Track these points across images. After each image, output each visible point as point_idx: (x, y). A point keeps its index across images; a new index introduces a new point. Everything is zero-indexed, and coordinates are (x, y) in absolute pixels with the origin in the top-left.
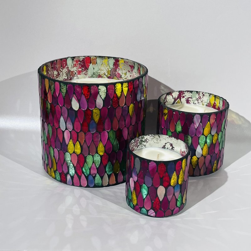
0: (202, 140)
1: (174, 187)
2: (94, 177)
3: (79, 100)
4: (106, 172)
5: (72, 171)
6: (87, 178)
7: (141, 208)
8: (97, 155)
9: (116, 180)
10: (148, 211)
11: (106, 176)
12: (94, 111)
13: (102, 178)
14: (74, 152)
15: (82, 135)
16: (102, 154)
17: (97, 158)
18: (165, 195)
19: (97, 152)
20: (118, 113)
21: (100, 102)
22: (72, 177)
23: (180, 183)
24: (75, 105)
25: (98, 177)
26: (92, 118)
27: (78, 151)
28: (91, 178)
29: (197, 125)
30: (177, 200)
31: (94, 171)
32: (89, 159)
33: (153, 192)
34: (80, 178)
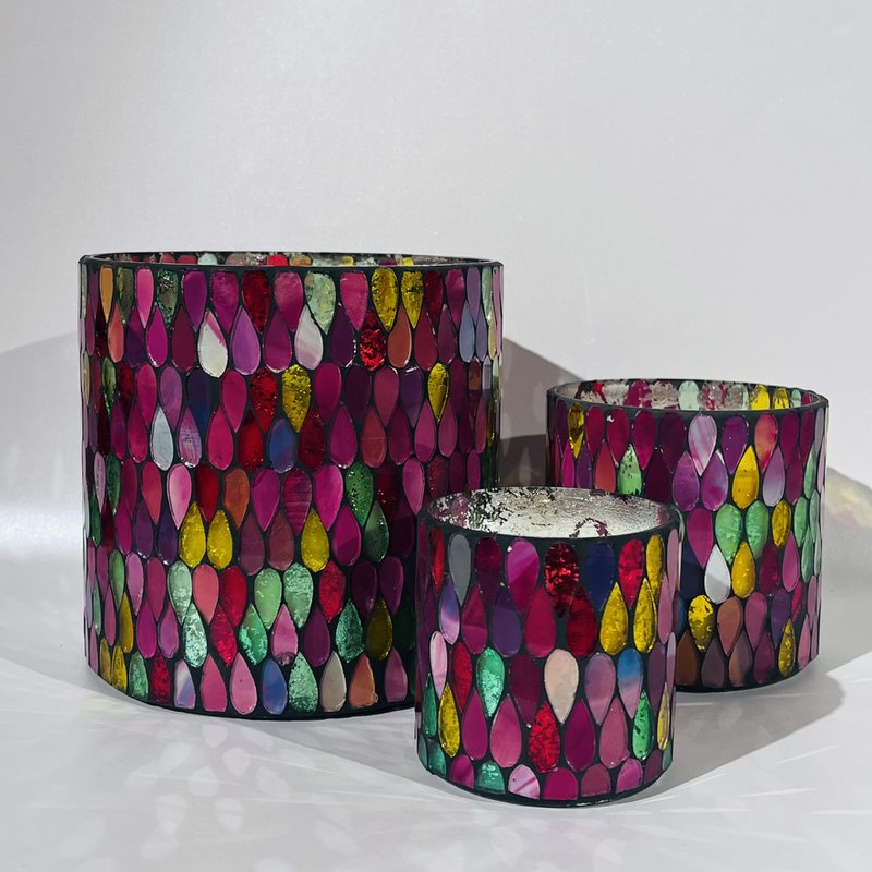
0: (727, 523)
1: (615, 659)
2: (287, 671)
3: (227, 335)
4: (335, 648)
5: (197, 648)
6: (257, 671)
7: (477, 765)
8: (298, 570)
9: (380, 687)
10: (506, 773)
11: (335, 668)
12: (288, 377)
13: (318, 672)
14: (206, 560)
15: (239, 482)
16: (318, 564)
17: (301, 587)
18: (581, 695)
19: (298, 558)
20: (386, 392)
21: (309, 340)
22: (197, 674)
23: (640, 644)
24: (213, 357)
25: (302, 669)
26: (279, 412)
27: (223, 553)
28: (272, 673)
29: (702, 462)
30: (630, 723)
31: (287, 644)
32: (268, 589)
33: (525, 682)
34: (227, 673)
